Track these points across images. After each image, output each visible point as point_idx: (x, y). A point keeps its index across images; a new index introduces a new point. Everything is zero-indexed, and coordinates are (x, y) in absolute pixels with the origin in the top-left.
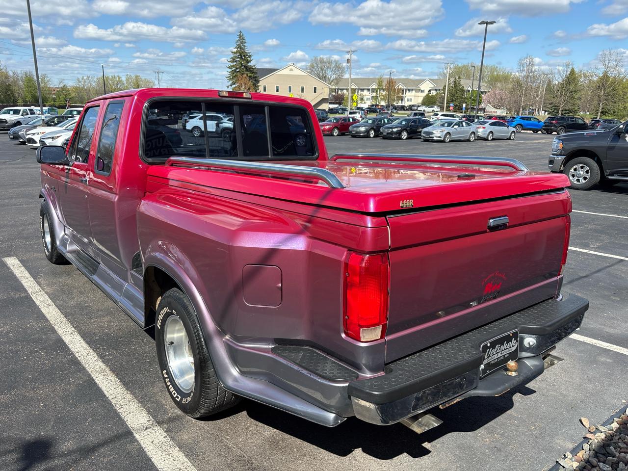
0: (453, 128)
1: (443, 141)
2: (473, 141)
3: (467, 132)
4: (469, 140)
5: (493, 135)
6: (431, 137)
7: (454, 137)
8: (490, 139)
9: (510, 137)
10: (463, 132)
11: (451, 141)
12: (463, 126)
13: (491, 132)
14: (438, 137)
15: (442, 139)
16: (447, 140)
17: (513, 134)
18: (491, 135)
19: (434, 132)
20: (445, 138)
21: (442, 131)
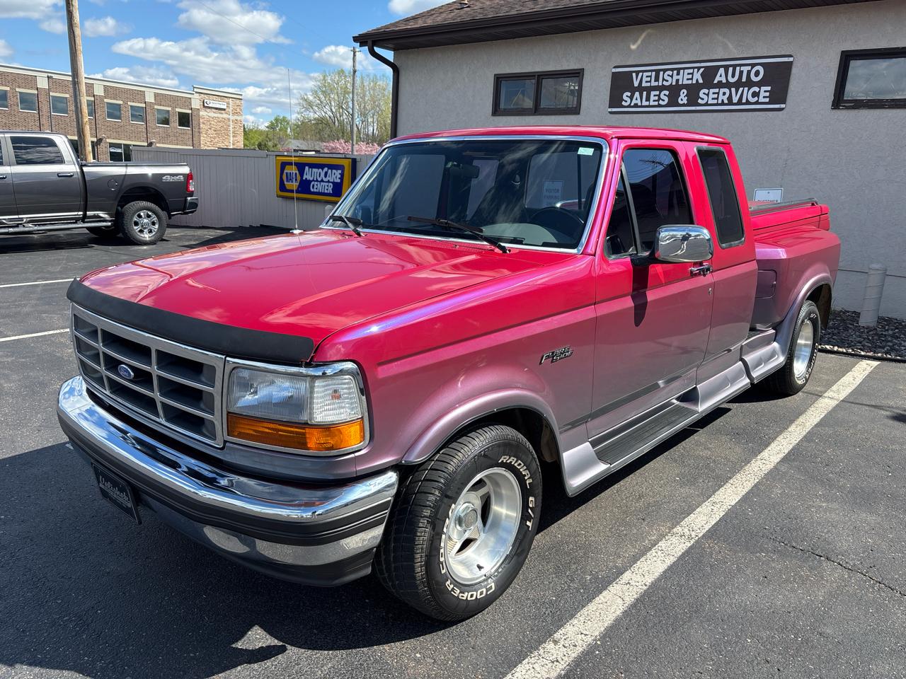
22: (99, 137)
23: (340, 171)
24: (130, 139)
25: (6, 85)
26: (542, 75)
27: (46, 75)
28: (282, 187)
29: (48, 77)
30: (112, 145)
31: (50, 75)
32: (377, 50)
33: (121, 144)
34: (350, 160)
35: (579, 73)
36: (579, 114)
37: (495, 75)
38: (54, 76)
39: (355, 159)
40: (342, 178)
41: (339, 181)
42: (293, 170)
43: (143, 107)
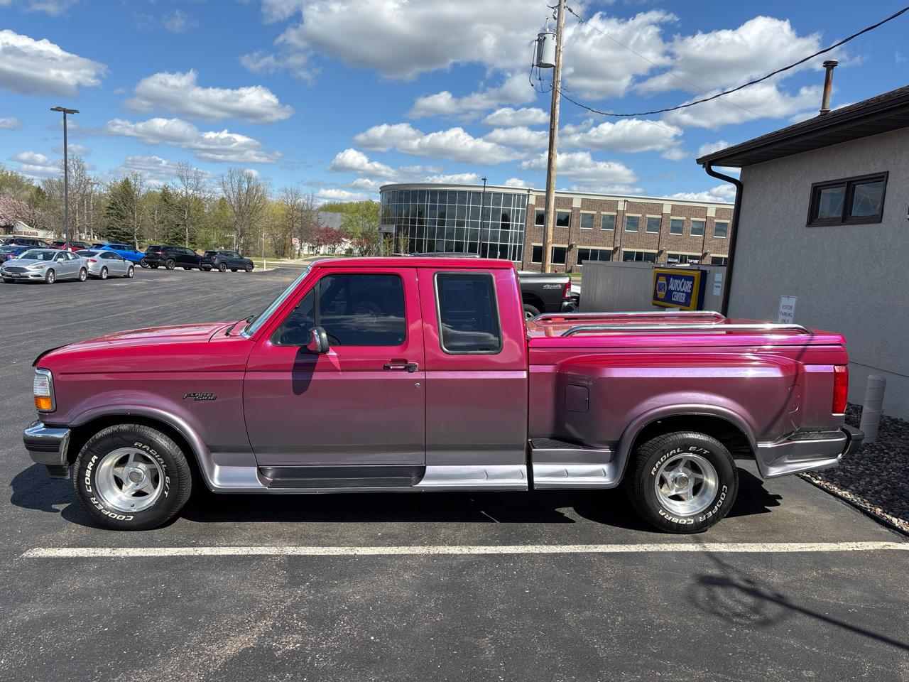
0: (56, 262)
1: (45, 282)
2: (85, 281)
3: (75, 267)
4: (79, 280)
5: (107, 271)
6: (22, 277)
7: (60, 275)
8: (104, 277)
9: (129, 274)
10: (70, 268)
11: (56, 282)
12: (68, 258)
13: (105, 267)
14: (35, 276)
15: (43, 278)
16: (51, 280)
17: (131, 270)
18: (105, 271)
19: (27, 268)
20: (47, 276)
21: (42, 267)
22: (660, 249)
23: (691, 282)
24: (686, 251)
25: (592, 210)
26: (853, 181)
27: (623, 199)
28: (655, 297)
29: (625, 201)
30: (670, 256)
31: (627, 199)
32: (714, 168)
33: (678, 255)
34: (700, 272)
35: (883, 177)
36: (881, 222)
37: (813, 184)
38: (629, 200)
39: (706, 271)
40: (692, 289)
41: (689, 291)
42: (662, 280)
43: (703, 222)
